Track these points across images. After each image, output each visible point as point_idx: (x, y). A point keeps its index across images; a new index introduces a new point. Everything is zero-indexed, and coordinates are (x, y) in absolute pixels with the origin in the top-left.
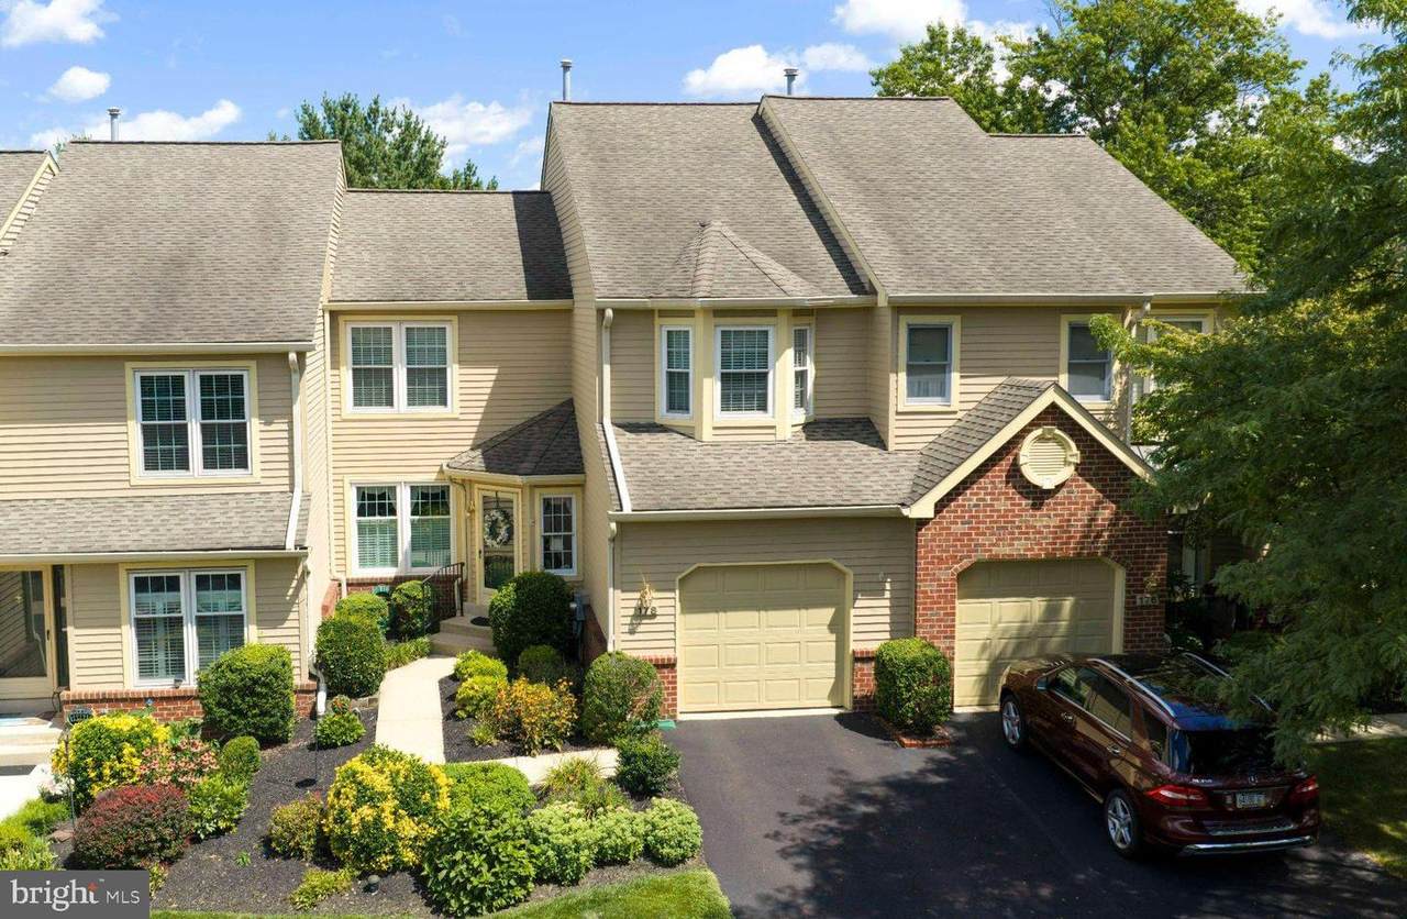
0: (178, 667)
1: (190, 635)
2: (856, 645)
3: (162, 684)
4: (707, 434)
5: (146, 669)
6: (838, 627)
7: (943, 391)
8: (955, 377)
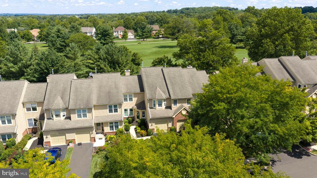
0: (113, 130)
1: (114, 127)
2: (169, 127)
3: (112, 131)
4: (157, 109)
5: (110, 130)
6: (168, 125)
7: (177, 105)
8: (177, 104)
